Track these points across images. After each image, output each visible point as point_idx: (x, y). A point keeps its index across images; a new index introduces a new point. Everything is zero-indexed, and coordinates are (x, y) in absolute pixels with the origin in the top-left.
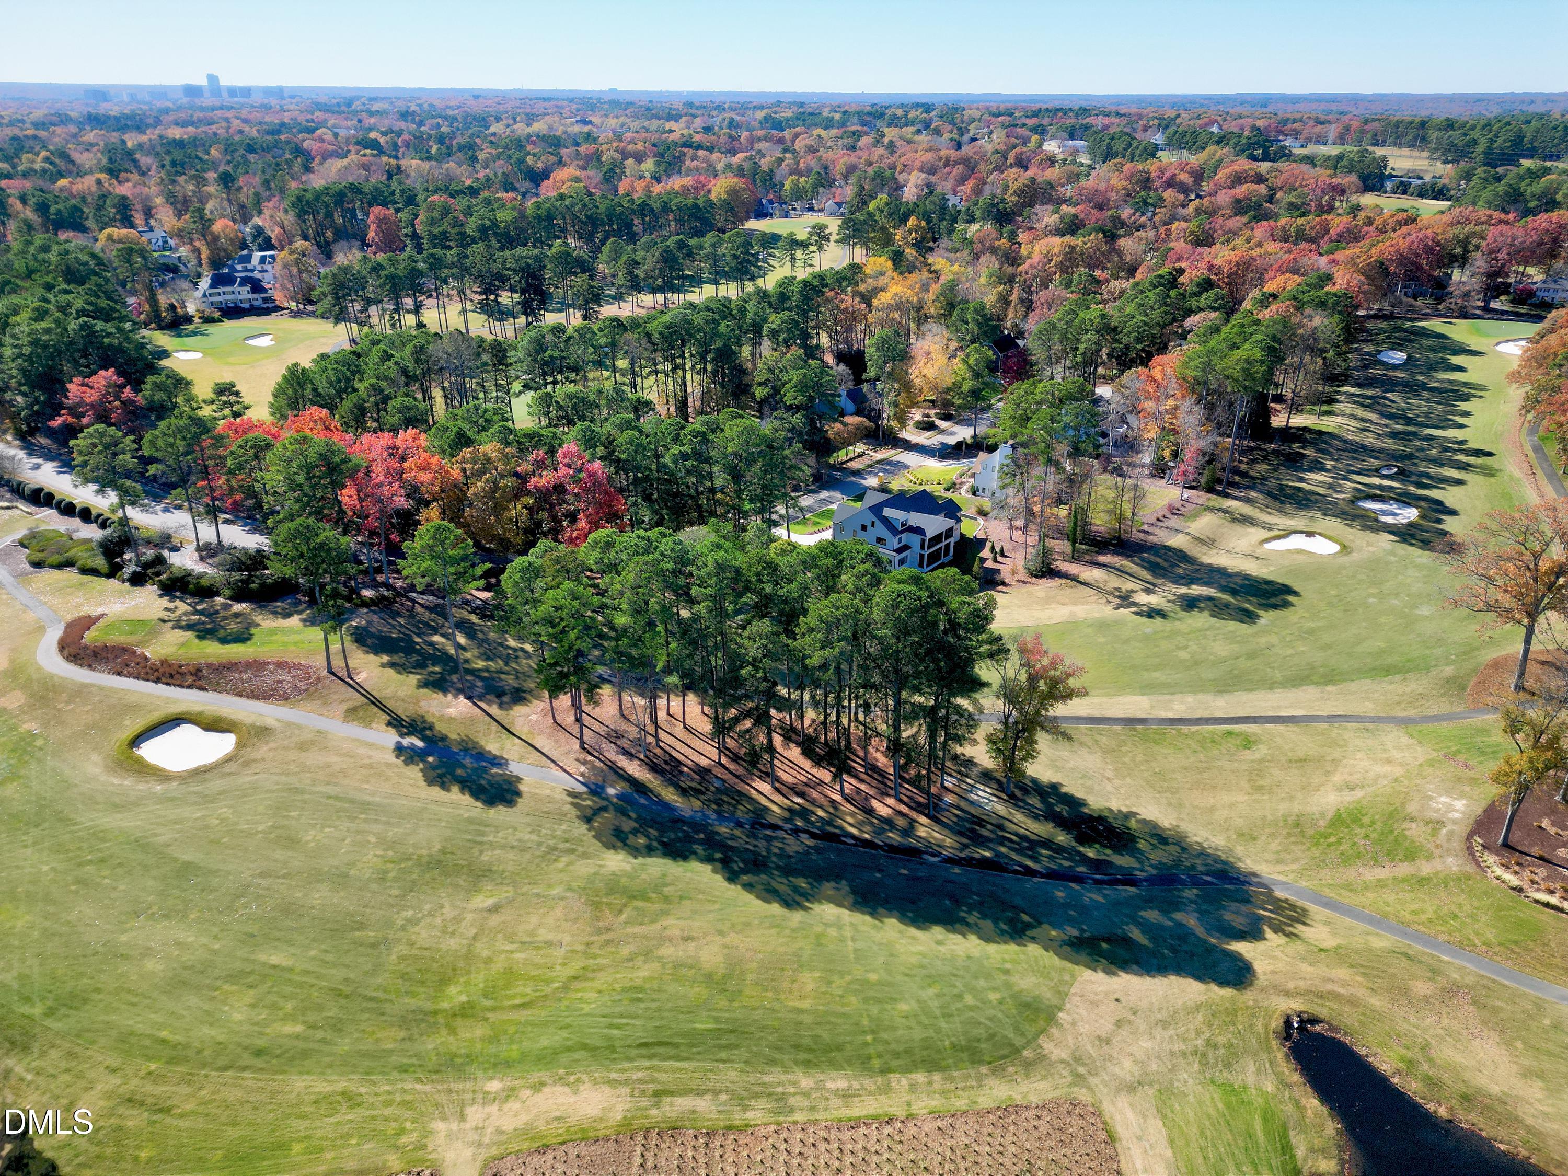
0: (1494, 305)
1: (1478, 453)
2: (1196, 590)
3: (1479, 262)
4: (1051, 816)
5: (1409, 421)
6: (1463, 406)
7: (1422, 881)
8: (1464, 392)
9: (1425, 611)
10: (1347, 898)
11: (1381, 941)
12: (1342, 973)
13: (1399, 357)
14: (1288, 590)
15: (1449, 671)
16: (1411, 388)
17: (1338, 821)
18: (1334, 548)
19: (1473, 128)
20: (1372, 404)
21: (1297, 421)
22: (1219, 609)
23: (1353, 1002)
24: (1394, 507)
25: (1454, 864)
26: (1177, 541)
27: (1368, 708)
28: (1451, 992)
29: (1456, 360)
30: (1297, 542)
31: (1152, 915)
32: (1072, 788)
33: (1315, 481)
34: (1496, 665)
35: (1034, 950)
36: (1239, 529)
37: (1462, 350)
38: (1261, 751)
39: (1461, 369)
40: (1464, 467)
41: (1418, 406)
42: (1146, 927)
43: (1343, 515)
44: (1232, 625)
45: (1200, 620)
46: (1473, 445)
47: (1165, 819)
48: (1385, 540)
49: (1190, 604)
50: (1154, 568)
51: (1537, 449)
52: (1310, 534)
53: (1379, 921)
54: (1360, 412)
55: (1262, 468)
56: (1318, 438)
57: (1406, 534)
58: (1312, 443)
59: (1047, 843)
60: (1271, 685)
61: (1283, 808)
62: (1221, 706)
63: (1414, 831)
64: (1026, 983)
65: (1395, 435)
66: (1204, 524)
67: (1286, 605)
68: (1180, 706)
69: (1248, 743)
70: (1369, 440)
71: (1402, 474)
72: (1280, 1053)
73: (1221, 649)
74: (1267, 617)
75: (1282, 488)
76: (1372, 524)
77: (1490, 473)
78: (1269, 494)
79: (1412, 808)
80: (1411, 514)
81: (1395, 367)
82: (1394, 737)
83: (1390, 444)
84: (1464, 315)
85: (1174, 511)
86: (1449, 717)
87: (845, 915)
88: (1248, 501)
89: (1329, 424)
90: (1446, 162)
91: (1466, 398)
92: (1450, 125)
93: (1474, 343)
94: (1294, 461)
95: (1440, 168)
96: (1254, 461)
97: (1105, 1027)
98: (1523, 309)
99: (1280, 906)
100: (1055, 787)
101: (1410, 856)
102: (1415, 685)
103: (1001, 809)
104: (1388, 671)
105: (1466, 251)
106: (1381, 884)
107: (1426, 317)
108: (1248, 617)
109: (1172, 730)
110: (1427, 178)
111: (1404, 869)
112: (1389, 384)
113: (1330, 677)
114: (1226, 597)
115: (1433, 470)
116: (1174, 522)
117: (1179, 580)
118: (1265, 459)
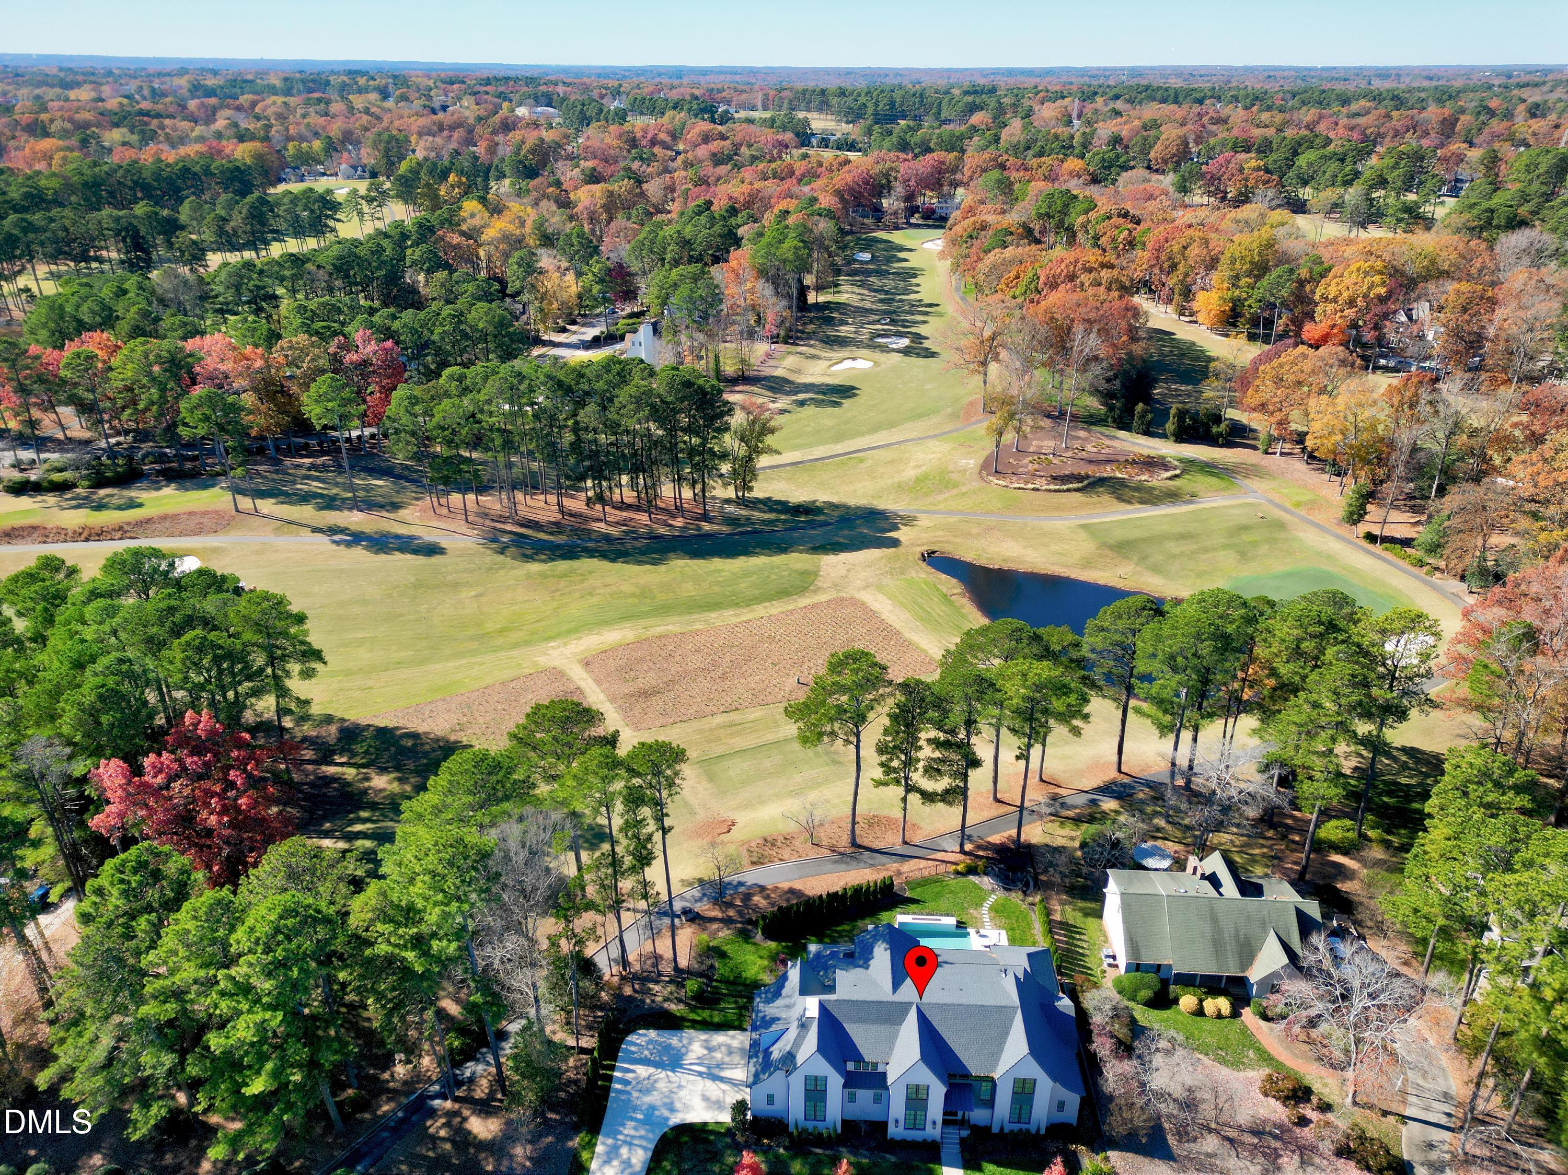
0: (913, 221)
1: (931, 305)
2: (801, 396)
3: (899, 189)
4: (771, 510)
5: (887, 293)
6: (914, 281)
7: (964, 494)
8: (911, 274)
9: (929, 386)
10: (933, 508)
11: (952, 519)
12: (940, 533)
13: (866, 256)
14: (854, 388)
15: (949, 410)
16: (880, 273)
17: (918, 480)
18: (871, 364)
19: (859, 95)
20: (862, 285)
21: (822, 298)
22: (819, 403)
23: (948, 542)
24: (894, 339)
25: (976, 484)
26: (779, 373)
27: (915, 435)
28: (988, 529)
29: (901, 255)
30: (848, 364)
31: (846, 532)
32: (777, 497)
33: (845, 331)
34: (971, 404)
35: (794, 555)
36: (811, 363)
37: (902, 249)
38: (869, 463)
39: (906, 260)
40: (927, 313)
41: (889, 283)
42: (845, 537)
43: (868, 346)
44: (830, 410)
45: (810, 410)
46: (926, 301)
47: (835, 499)
48: (897, 357)
49: (802, 403)
50: (770, 389)
51: (963, 299)
52: (854, 359)
53: (950, 513)
54: (857, 290)
55: (811, 327)
56: (839, 306)
57: (906, 352)
58: (837, 309)
59: (778, 520)
60: (863, 434)
61: (890, 482)
62: (839, 448)
63: (955, 476)
64: (799, 566)
65: (881, 301)
66: (791, 361)
67: (855, 395)
68: (818, 452)
69: (861, 461)
70: (868, 305)
71: (893, 322)
72: (924, 565)
73: (829, 422)
74: (847, 403)
75: (828, 337)
76: (885, 349)
77: (941, 315)
78: (822, 341)
79: (951, 468)
80: (905, 342)
81: (867, 263)
82: (932, 444)
83: (880, 306)
84: (897, 228)
85: (769, 356)
86: (957, 430)
87: (689, 562)
88: (811, 346)
89: (841, 298)
90: (848, 122)
91: (915, 276)
92: (842, 93)
93: (908, 244)
94: (829, 321)
95: (845, 128)
96: (804, 324)
97: (844, 573)
98: (930, 222)
99: (902, 517)
100: (769, 499)
101: (955, 486)
102: (934, 420)
103: (744, 513)
104: (920, 416)
105: (889, 182)
106: (945, 500)
107: (873, 231)
108: (837, 404)
109: (818, 464)
110: (838, 135)
111: (955, 492)
112: (868, 273)
113: (891, 425)
114: (821, 397)
115: (909, 317)
116: (771, 362)
117: (788, 393)
118: (811, 322)
